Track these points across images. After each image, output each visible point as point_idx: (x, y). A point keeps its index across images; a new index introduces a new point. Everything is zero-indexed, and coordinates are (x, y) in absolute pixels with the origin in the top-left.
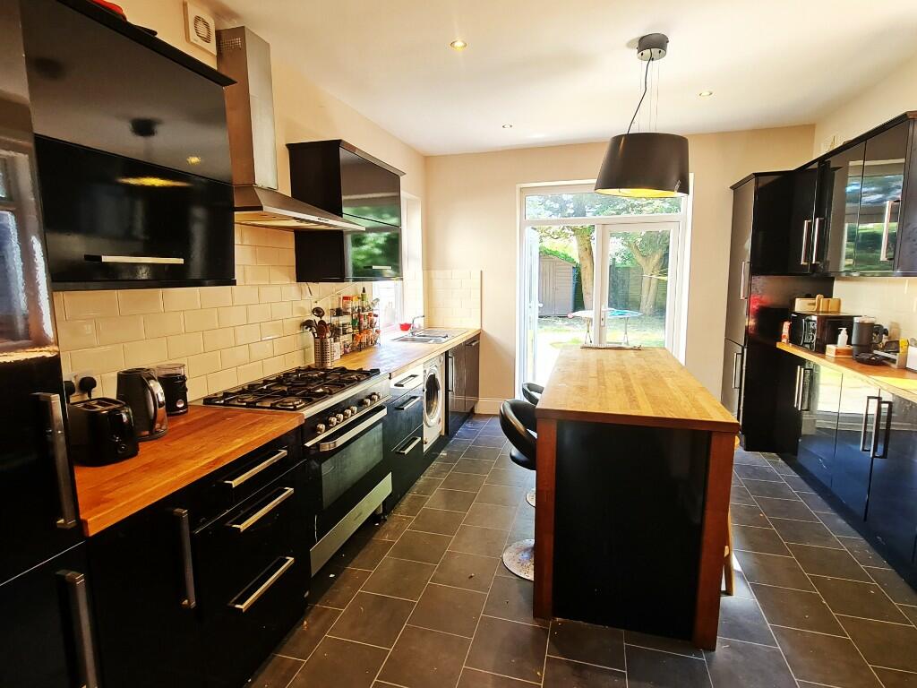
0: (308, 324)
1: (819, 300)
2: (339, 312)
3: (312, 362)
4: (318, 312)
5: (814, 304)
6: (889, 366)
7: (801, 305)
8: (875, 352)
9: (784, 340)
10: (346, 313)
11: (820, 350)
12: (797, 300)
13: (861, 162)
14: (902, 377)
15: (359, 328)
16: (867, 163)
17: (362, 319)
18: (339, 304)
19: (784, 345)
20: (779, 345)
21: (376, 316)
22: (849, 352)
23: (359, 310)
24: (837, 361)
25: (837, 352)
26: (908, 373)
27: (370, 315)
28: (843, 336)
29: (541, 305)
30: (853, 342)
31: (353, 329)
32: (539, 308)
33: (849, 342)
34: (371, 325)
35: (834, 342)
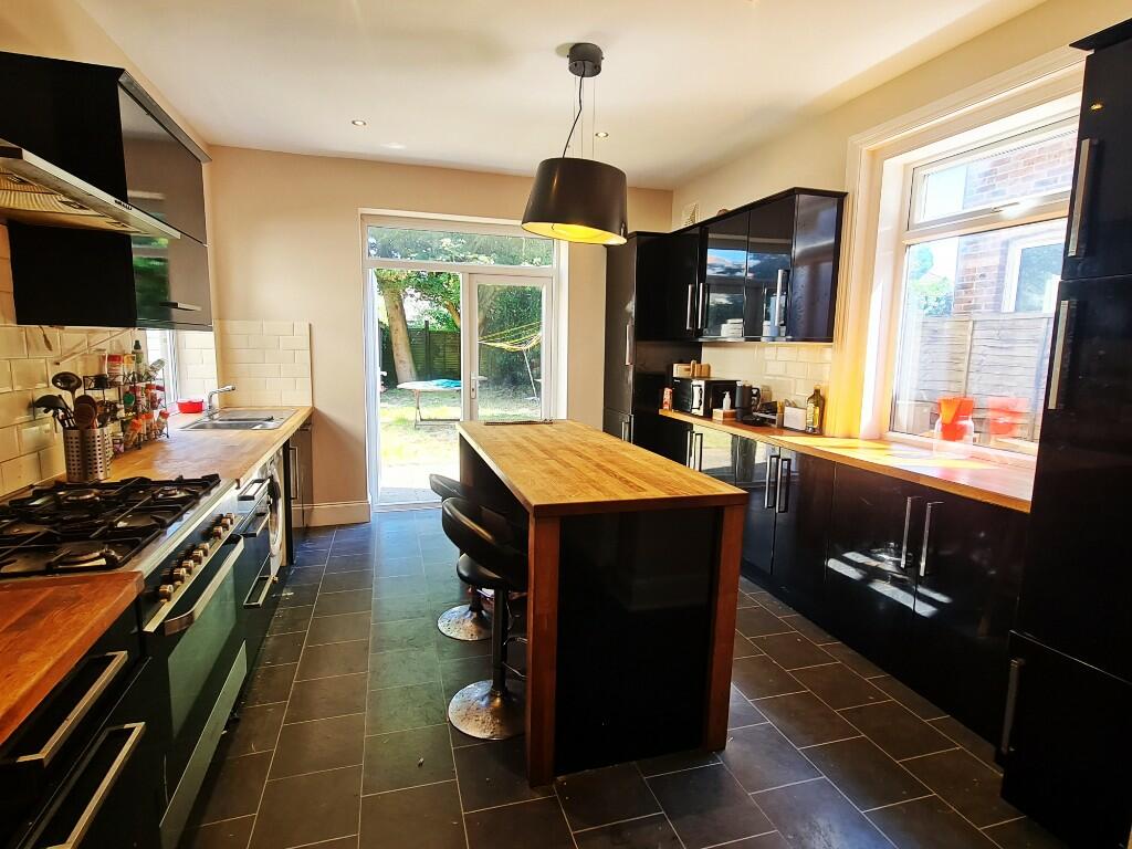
0: (50, 403)
1: (694, 367)
2: (101, 382)
3: (60, 470)
4: (66, 380)
5: (689, 370)
6: (769, 426)
7: (679, 371)
8: (755, 414)
9: (666, 407)
10: (113, 384)
11: (708, 415)
12: (675, 365)
13: (746, 238)
14: (781, 435)
15: (135, 409)
16: (751, 240)
17: (139, 394)
18: (101, 368)
19: (667, 411)
20: (661, 412)
21: (161, 389)
22: (734, 415)
23: (133, 379)
24: (724, 423)
25: (725, 415)
26: (785, 432)
27: (149, 387)
28: (727, 401)
29: (385, 374)
30: (737, 405)
31: (127, 411)
32: (382, 376)
33: (732, 406)
34: (153, 403)
35: (721, 406)
